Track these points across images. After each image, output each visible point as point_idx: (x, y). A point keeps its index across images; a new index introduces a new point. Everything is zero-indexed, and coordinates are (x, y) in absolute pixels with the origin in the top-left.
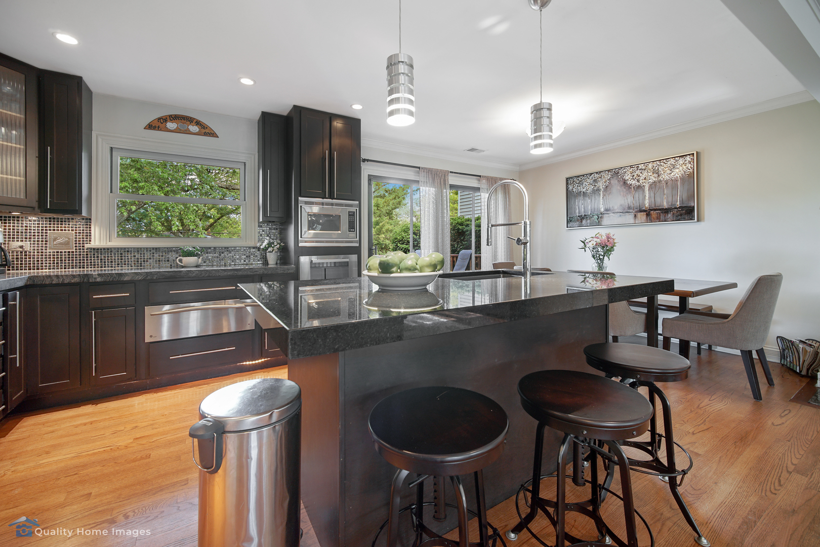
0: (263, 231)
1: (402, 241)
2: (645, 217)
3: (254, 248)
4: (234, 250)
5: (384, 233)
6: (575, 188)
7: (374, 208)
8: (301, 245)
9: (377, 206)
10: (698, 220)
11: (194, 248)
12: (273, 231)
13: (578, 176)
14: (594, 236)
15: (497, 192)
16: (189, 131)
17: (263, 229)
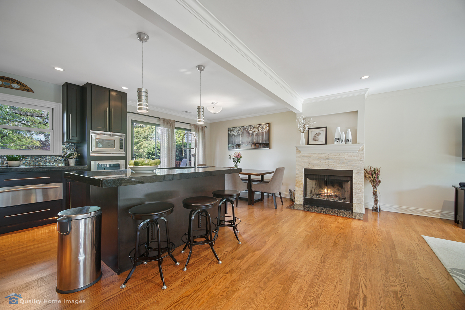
0: (65, 147)
1: (152, 154)
2: (254, 146)
3: (59, 156)
4: (45, 157)
5: (142, 149)
6: (231, 133)
7: (135, 134)
8: (91, 155)
9: (138, 132)
10: (270, 148)
11: (17, 155)
12: (72, 147)
13: (232, 128)
14: (234, 153)
15: (199, 132)
16: (12, 87)
17: (66, 146)
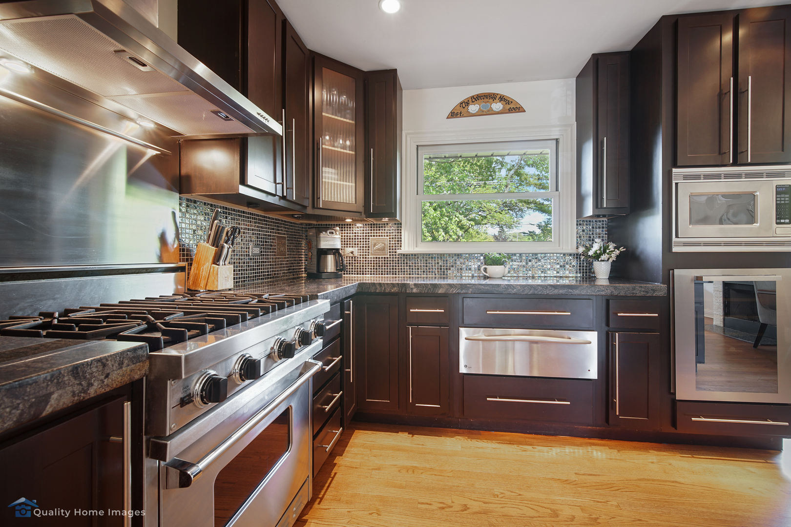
0: (583, 230)
3: (570, 255)
4: (544, 257)
8: (675, 249)
11: (500, 254)
12: (597, 230)
16: (493, 110)
17: (584, 227)
